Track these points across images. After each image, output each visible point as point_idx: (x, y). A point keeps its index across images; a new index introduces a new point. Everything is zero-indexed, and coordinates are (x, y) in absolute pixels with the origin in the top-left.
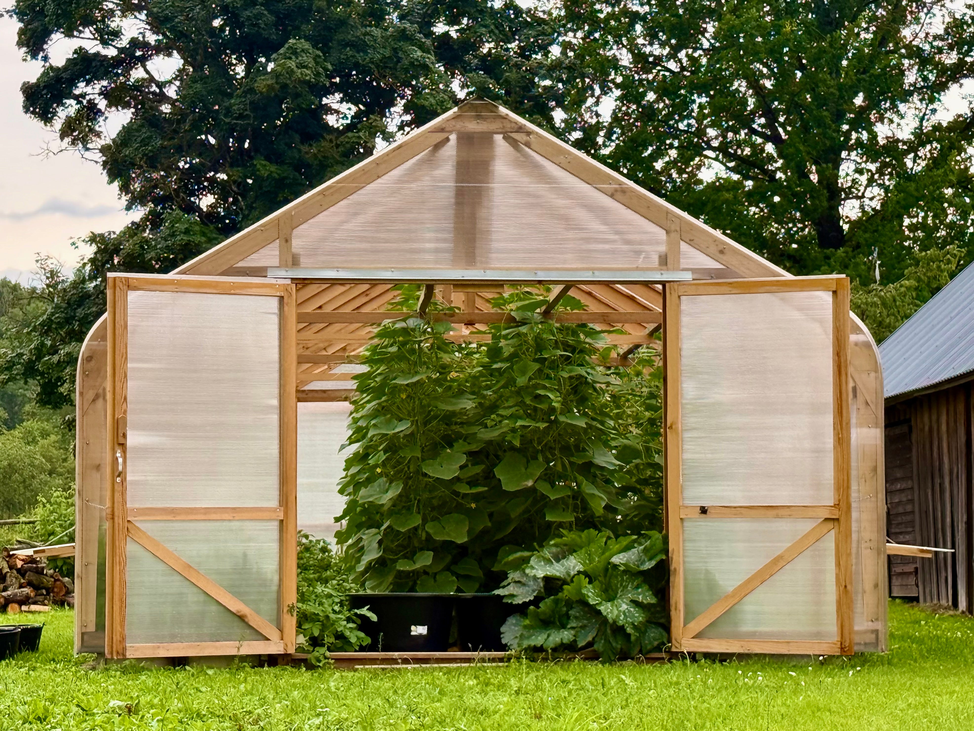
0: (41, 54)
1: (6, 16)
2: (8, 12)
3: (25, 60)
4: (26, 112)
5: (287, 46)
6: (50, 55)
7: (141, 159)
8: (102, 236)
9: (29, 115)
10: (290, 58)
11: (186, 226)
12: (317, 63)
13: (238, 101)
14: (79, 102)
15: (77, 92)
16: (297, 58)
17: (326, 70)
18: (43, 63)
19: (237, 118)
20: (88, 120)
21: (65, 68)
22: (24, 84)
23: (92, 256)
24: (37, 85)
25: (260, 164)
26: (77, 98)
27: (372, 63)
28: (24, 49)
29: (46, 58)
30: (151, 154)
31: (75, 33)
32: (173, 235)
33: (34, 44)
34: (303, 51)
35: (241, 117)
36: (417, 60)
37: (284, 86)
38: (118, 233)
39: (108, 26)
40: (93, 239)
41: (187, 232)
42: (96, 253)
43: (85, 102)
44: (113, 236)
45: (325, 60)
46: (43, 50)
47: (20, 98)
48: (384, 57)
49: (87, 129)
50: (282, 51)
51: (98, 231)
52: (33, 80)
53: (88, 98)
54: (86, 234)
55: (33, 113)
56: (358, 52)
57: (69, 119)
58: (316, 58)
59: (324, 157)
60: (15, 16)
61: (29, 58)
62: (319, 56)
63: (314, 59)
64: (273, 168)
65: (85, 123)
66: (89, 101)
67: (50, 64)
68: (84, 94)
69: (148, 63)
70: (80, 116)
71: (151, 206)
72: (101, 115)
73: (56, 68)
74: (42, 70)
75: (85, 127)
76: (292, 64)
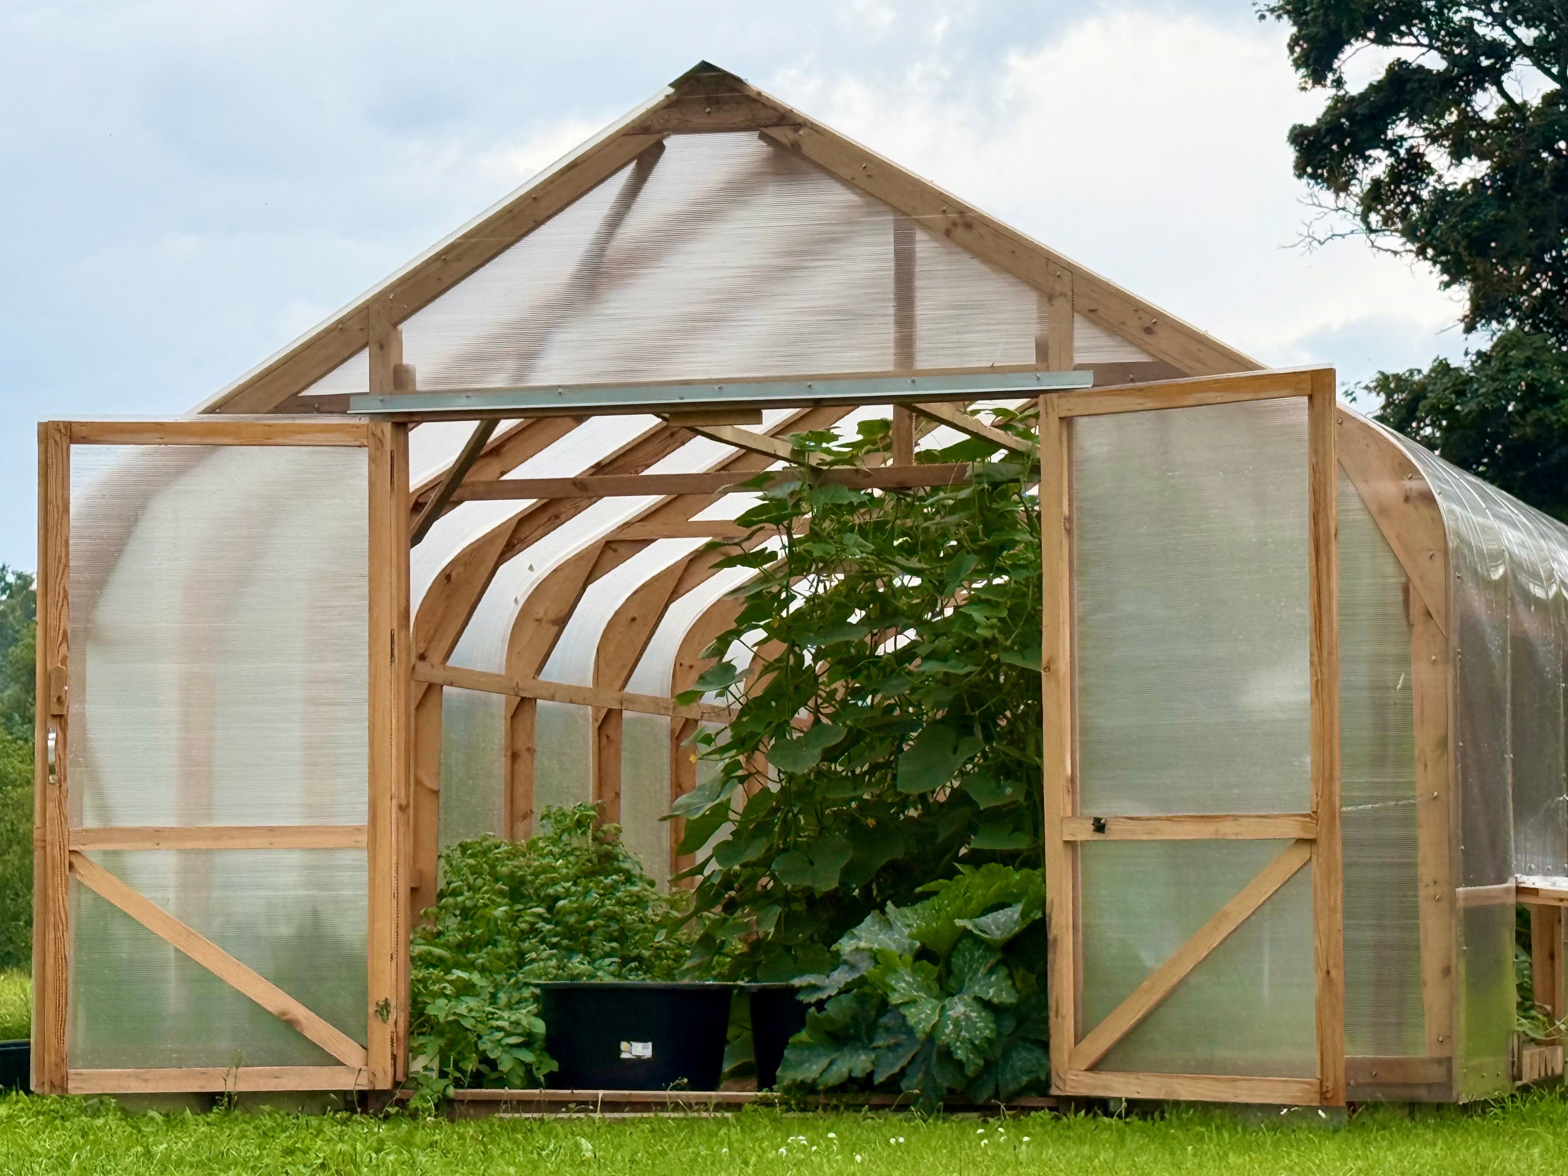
0: (1330, 76)
1: (1271, 17)
2: (1272, 10)
3: (1304, 89)
4: (1300, 176)
6: (1345, 77)
7: (1457, 243)
8: (1397, 377)
9: (1305, 180)
11: (1527, 353)
14: (1394, 154)
15: (1390, 134)
18: (1333, 91)
20: (1409, 181)
21: (1363, 96)
22: (1294, 128)
24: (1315, 130)
26: (1390, 146)
28: (1303, 71)
29: (1339, 83)
30: (1476, 234)
31: (1395, 37)
32: (1506, 370)
33: (1317, 61)
38: (1425, 371)
39: (1450, 20)
40: (1383, 384)
41: (1529, 363)
42: (1384, 408)
43: (1402, 152)
44: (1417, 378)
46: (1334, 71)
47: (1290, 154)
49: (1408, 199)
51: (1390, 371)
52: (1310, 121)
53: (1406, 145)
54: (1370, 377)
55: (1313, 176)
57: (1376, 183)
60: (1285, 17)
61: (1309, 85)
65: (1404, 188)
66: (1409, 151)
67: (1342, 93)
68: (1402, 138)
69: (1504, 77)
70: (1396, 176)
71: (1512, 323)
72: (1432, 172)
73: (1353, 98)
74: (1329, 102)
75: (1405, 195)
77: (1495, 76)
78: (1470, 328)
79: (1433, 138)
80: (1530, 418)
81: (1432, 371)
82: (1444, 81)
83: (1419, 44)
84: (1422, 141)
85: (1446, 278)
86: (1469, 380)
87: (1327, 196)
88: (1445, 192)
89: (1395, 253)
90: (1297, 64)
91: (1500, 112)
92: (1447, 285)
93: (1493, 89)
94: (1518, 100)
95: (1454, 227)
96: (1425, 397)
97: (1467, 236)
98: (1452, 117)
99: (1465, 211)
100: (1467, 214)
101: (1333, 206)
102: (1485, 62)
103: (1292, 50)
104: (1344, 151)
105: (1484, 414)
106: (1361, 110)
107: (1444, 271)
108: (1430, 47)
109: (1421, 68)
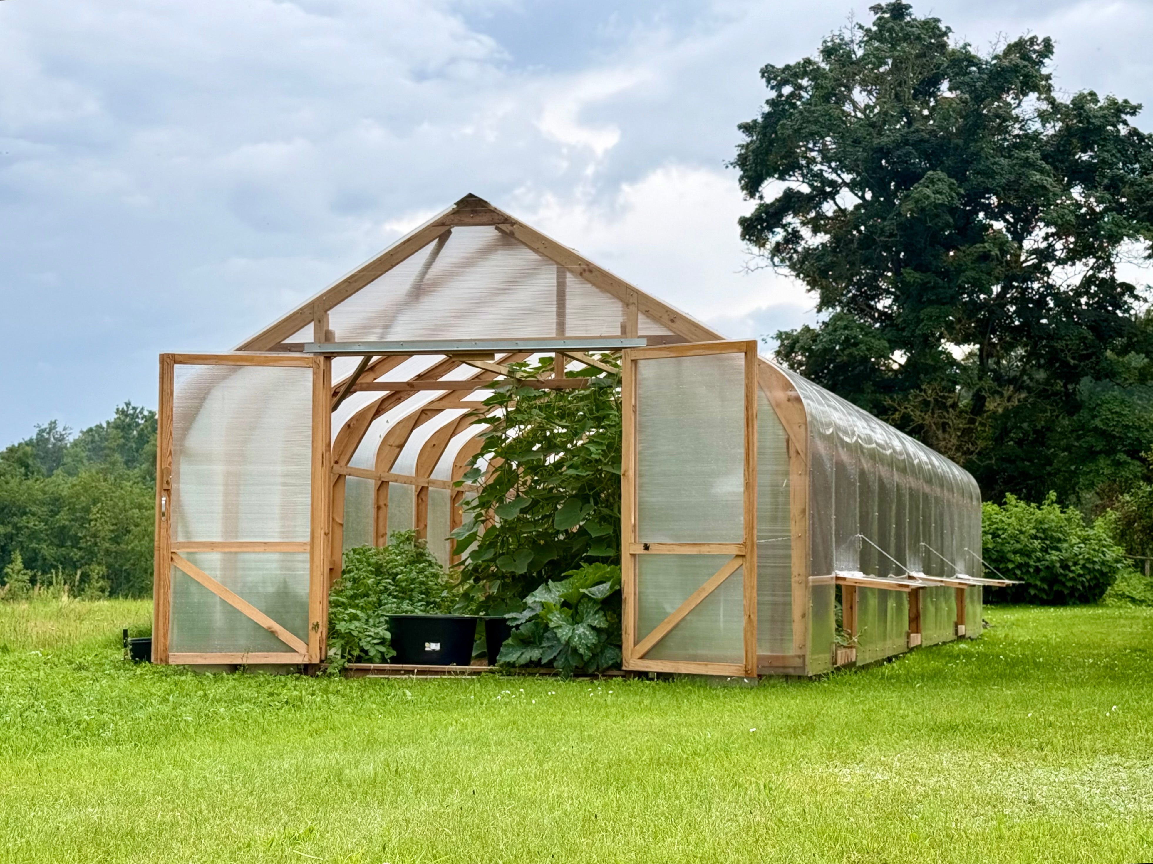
0: (758, 195)
1: (731, 167)
2: (732, 164)
3: (745, 200)
4: (743, 240)
5: (926, 177)
6: (764, 195)
7: (814, 272)
8: (786, 333)
9: (745, 241)
10: (928, 187)
11: (845, 323)
12: (951, 189)
13: (890, 222)
14: (786, 230)
15: (784, 222)
16: (933, 186)
17: (958, 194)
18: (759, 201)
19: (889, 237)
20: (793, 243)
21: (772, 204)
22: (741, 218)
23: (778, 349)
24: (750, 219)
25: (906, 272)
26: (784, 226)
27: (999, 186)
28: (745, 192)
29: (761, 198)
30: (823, 268)
31: (787, 177)
32: (835, 331)
33: (752, 187)
34: (939, 180)
35: (891, 235)
36: (1036, 182)
37: (923, 210)
38: (799, 330)
39: (812, 170)
40: (780, 336)
41: (846, 328)
42: (780, 347)
43: (790, 230)
44: (795, 333)
45: (959, 187)
46: (759, 192)
47: (739, 229)
48: (1009, 181)
49: (792, 251)
50: (921, 181)
51: (783, 330)
52: (748, 215)
53: (792, 226)
54: (774, 333)
55: (749, 240)
56: (988, 178)
57: (778, 244)
58: (951, 186)
59: (958, 264)
60: (737, 167)
61: (748, 198)
62: (954, 184)
63: (949, 186)
64: (917, 275)
65: (790, 246)
66: (793, 229)
67: (762, 202)
68: (790, 224)
69: (837, 197)
70: (787, 241)
71: (839, 309)
72: (803, 239)
73: (767, 205)
74: (757, 207)
75: (790, 249)
76: (928, 192)
77: (832, 196)
78: (819, 311)
79: (803, 224)
80: (846, 352)
81: (802, 330)
82: (810, 198)
83: (798, 180)
84: (799, 225)
85: (809, 287)
86: (818, 335)
87: (755, 249)
88: (809, 249)
89: (786, 276)
90: (743, 188)
91: (834, 212)
92: (809, 291)
93: (831, 202)
94: (843, 207)
95: (812, 265)
96: (798, 342)
97: (819, 269)
98: (813, 214)
99: (818, 257)
100: (819, 258)
101: (758, 254)
102: (828, 189)
103: (740, 181)
104: (763, 229)
105: (825, 350)
106: (771, 210)
107: (809, 283)
108: (803, 182)
109: (798, 192)
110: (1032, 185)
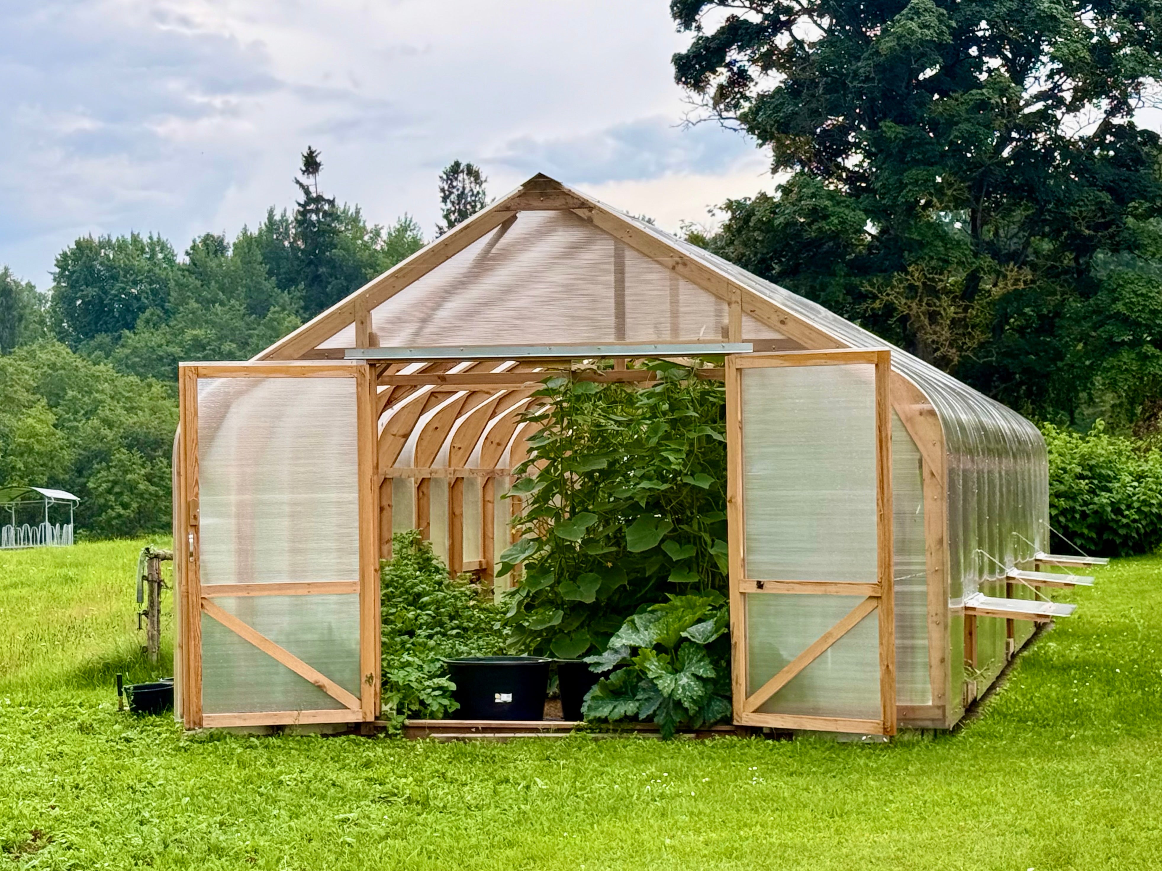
0: (694, 25)
3: (679, 31)
4: (678, 83)
5: (909, 6)
6: (703, 25)
7: (772, 126)
8: (738, 202)
9: (681, 85)
10: (912, 19)
11: (813, 190)
12: (941, 21)
13: (865, 63)
14: (731, 70)
15: (728, 59)
16: (919, 18)
17: (949, 27)
18: (696, 33)
19: (864, 82)
20: (739, 86)
21: (714, 38)
22: (675, 55)
23: (727, 222)
24: (687, 56)
25: (886, 126)
26: (729, 66)
27: (999, 17)
28: (678, 21)
29: (699, 28)
31: (730, 2)
33: (687, 15)
34: (926, 10)
35: (867, 79)
36: (1044, 12)
37: (907, 48)
38: (753, 199)
40: (730, 206)
41: (813, 195)
42: (730, 220)
43: (735, 69)
44: (748, 202)
45: (950, 18)
46: (696, 21)
47: (672, 70)
48: (1010, 10)
49: (739, 96)
50: (904, 12)
51: (733, 199)
52: (684, 51)
53: (738, 65)
54: (722, 202)
55: (685, 83)
56: (984, 6)
57: (721, 87)
58: (940, 18)
59: (950, 115)
61: (682, 29)
62: (943, 15)
63: (938, 18)
64: (899, 129)
65: (736, 90)
66: (739, 68)
67: (701, 34)
68: (736, 61)
69: (794, 28)
70: (732, 83)
71: (798, 168)
72: (752, 80)
73: (707, 38)
74: (694, 40)
75: (736, 93)
76: (914, 25)
77: (788, 25)
78: (774, 171)
79: (753, 61)
80: (814, 227)
81: (757, 198)
82: (760, 29)
83: (745, 7)
84: (746, 63)
85: (760, 141)
86: (778, 205)
87: (694, 94)
88: (763, 96)
89: (735, 130)
90: (675, 17)
91: (788, 44)
92: (761, 146)
93: (787, 33)
94: (799, 38)
95: (769, 116)
96: (754, 215)
97: (776, 121)
98: (764, 49)
99: (776, 106)
100: (777, 109)
101: (701, 103)
102: (783, 18)
103: (672, 7)
104: (703, 70)
105: (787, 224)
106: (713, 45)
107: (759, 137)
108: (751, 8)
109: (746, 21)
110: (1038, 16)
